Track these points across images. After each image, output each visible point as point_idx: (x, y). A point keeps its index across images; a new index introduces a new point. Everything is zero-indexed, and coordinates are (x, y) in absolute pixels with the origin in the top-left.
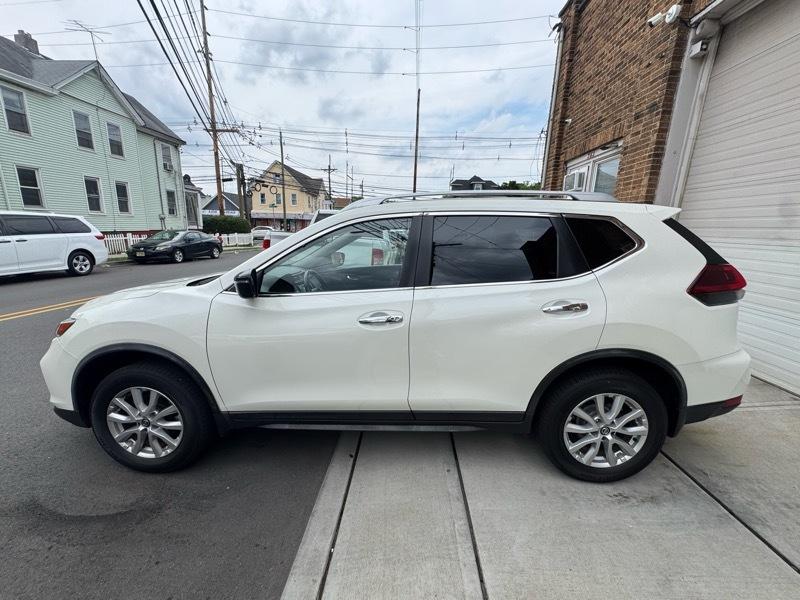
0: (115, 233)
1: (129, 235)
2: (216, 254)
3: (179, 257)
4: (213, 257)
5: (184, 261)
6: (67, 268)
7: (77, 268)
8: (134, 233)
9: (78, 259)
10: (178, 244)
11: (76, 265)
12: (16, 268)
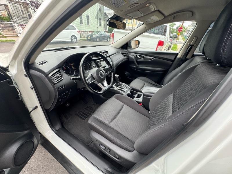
0: (86, 31)
1: (89, 32)
2: (109, 40)
3: (98, 40)
4: (108, 41)
5: (100, 41)
6: (70, 40)
7: (73, 41)
8: (90, 32)
9: (73, 38)
10: (98, 36)
11: (73, 40)
12: (59, 39)
